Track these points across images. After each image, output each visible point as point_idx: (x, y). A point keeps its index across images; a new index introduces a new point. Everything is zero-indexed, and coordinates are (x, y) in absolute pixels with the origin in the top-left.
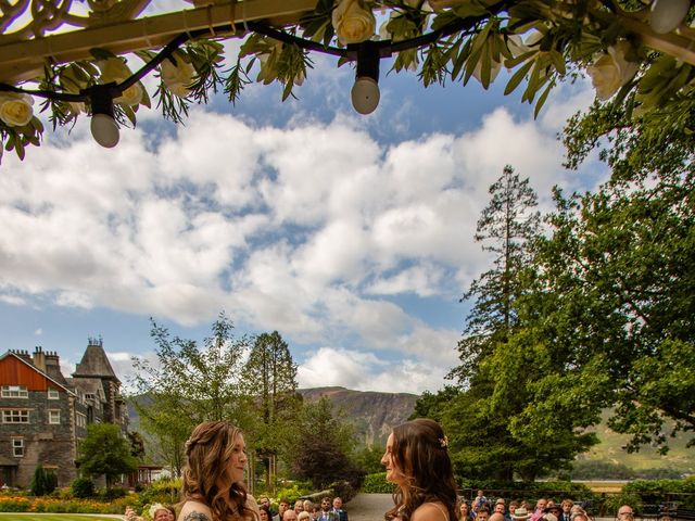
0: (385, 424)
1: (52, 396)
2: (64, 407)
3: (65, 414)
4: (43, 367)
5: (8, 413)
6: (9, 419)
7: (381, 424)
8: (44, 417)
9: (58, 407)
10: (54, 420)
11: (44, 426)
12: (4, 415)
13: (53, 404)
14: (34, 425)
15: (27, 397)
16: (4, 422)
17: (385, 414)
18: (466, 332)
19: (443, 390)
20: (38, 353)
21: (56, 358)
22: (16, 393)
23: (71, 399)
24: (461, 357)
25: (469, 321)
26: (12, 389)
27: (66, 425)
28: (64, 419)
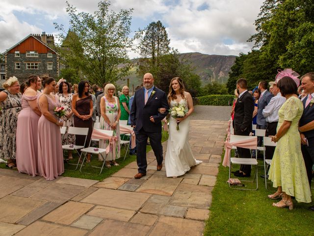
0: (221, 72)
1: (50, 56)
2: (54, 61)
3: (55, 65)
4: (45, 42)
5: (29, 64)
6: (29, 67)
7: (219, 72)
8: (45, 66)
9: (52, 61)
10: (50, 68)
11: (45, 71)
12: (27, 65)
13: (50, 60)
14: (40, 70)
15: (37, 57)
16: (27, 69)
17: (221, 67)
18: (260, 14)
19: (251, 52)
20: (44, 35)
21: (53, 37)
22: (33, 54)
23: (58, 57)
24: (257, 29)
25: (262, 9)
26: (31, 52)
27: (55, 70)
28: (55, 67)
